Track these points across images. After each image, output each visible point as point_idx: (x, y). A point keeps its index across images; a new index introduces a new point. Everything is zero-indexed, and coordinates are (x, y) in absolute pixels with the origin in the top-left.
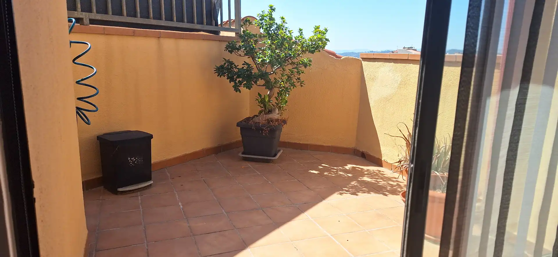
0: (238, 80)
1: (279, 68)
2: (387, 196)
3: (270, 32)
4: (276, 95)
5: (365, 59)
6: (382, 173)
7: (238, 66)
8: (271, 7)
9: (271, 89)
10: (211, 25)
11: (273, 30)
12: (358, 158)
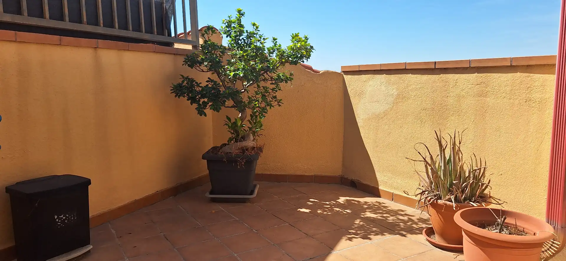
0: (202, 100)
1: (252, 85)
2: (406, 237)
3: (240, 41)
4: (249, 118)
5: (347, 73)
6: (383, 205)
7: (201, 83)
8: (239, 11)
9: (242, 111)
10: (163, 34)
11: (243, 39)
12: (348, 187)
